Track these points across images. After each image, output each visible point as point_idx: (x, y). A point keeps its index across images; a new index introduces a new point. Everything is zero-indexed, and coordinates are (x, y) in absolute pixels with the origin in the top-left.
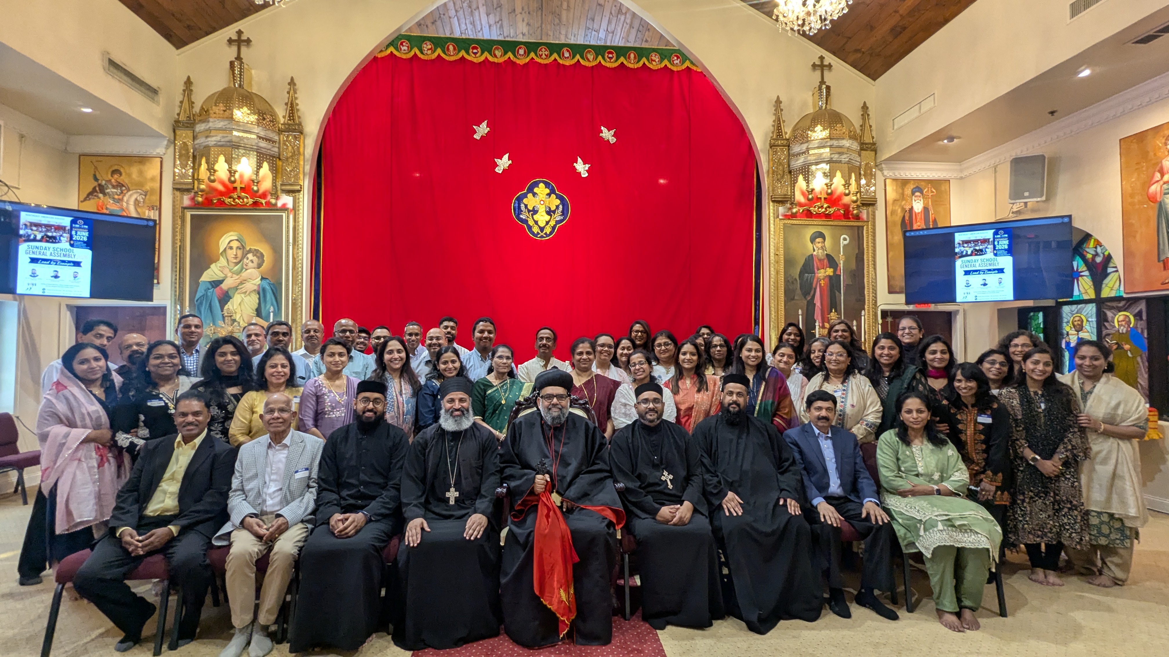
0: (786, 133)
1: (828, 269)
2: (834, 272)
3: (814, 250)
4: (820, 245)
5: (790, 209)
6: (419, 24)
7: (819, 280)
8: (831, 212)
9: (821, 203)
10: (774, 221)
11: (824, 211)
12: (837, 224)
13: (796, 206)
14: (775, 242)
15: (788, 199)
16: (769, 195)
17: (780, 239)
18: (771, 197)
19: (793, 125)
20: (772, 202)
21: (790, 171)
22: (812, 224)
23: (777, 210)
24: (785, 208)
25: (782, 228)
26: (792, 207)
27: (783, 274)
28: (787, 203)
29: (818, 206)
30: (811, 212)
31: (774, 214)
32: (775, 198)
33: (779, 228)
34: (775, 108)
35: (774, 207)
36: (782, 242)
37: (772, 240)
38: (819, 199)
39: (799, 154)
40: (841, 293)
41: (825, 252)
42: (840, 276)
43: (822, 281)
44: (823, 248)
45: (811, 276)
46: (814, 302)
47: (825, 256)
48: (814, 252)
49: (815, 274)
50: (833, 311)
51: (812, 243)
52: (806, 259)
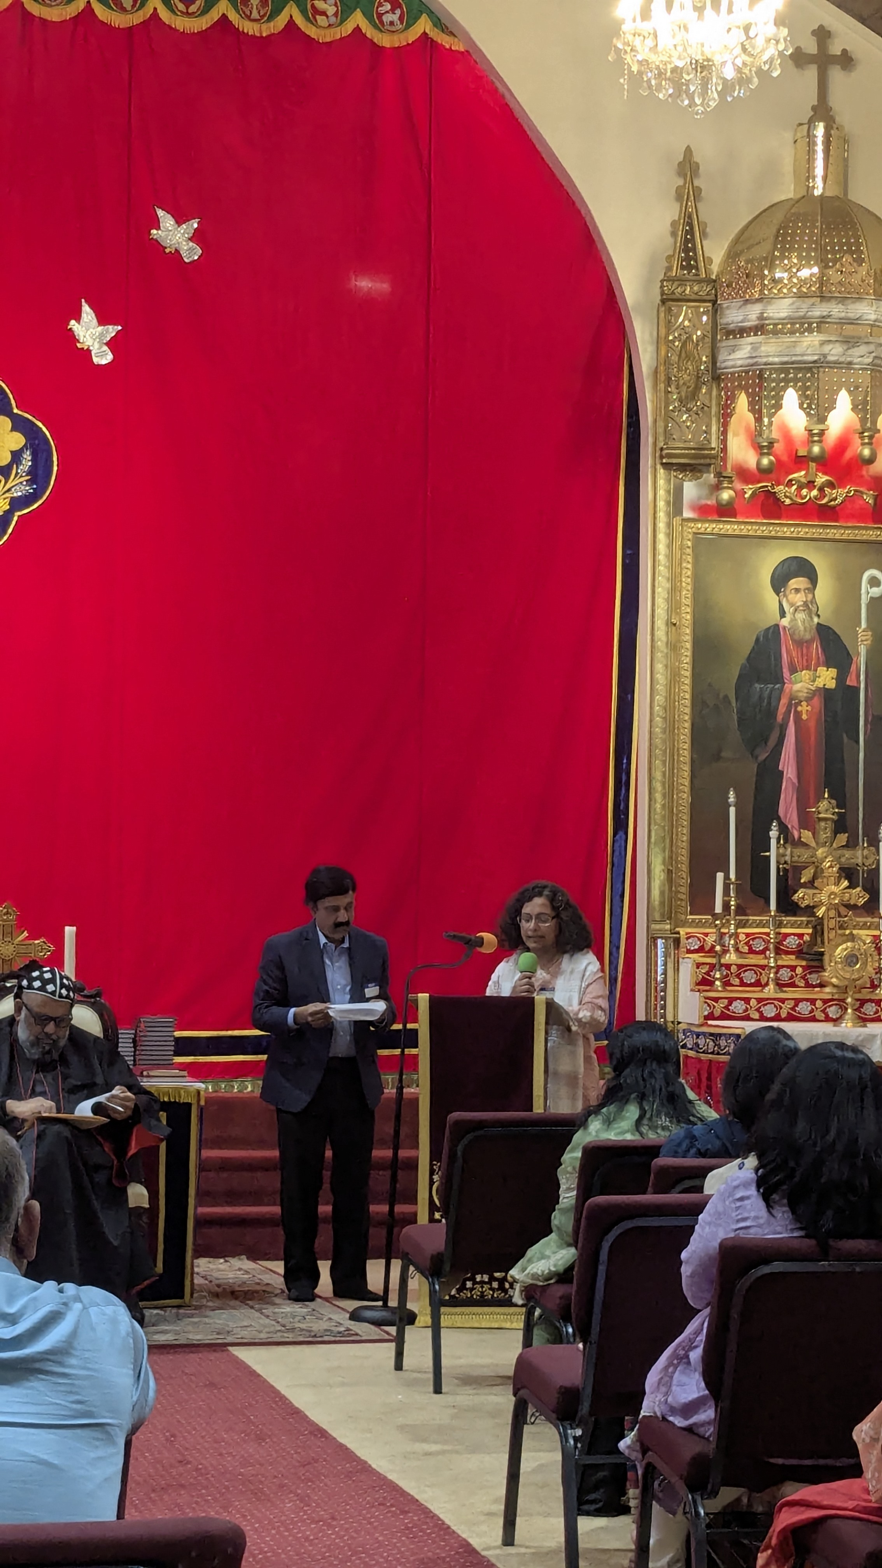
0: (708, 261)
1: (822, 670)
2: (841, 679)
3: (783, 614)
4: (799, 599)
5: (718, 487)
7: (794, 702)
8: (835, 499)
9: (806, 476)
10: (669, 525)
11: (816, 498)
12: (851, 537)
13: (731, 482)
14: (668, 585)
15: (708, 461)
16: (655, 444)
17: (684, 580)
18: (662, 449)
19: (732, 237)
20: (662, 464)
21: (717, 378)
22: (779, 534)
23: (678, 493)
24: (699, 486)
25: (689, 547)
26: (720, 483)
27: (688, 681)
28: (709, 472)
29: (798, 481)
30: (779, 500)
31: (668, 503)
32: (669, 456)
33: (682, 548)
34: (680, 182)
35: (669, 481)
36: (689, 588)
37: (660, 579)
38: (800, 462)
39: (742, 332)
40: (858, 742)
41: (816, 620)
42: (857, 689)
43: (804, 703)
44: (809, 607)
45: (773, 689)
46: (780, 768)
47: (814, 631)
48: (783, 620)
49: (784, 683)
50: (826, 796)
51: (777, 592)
52: (757, 640)
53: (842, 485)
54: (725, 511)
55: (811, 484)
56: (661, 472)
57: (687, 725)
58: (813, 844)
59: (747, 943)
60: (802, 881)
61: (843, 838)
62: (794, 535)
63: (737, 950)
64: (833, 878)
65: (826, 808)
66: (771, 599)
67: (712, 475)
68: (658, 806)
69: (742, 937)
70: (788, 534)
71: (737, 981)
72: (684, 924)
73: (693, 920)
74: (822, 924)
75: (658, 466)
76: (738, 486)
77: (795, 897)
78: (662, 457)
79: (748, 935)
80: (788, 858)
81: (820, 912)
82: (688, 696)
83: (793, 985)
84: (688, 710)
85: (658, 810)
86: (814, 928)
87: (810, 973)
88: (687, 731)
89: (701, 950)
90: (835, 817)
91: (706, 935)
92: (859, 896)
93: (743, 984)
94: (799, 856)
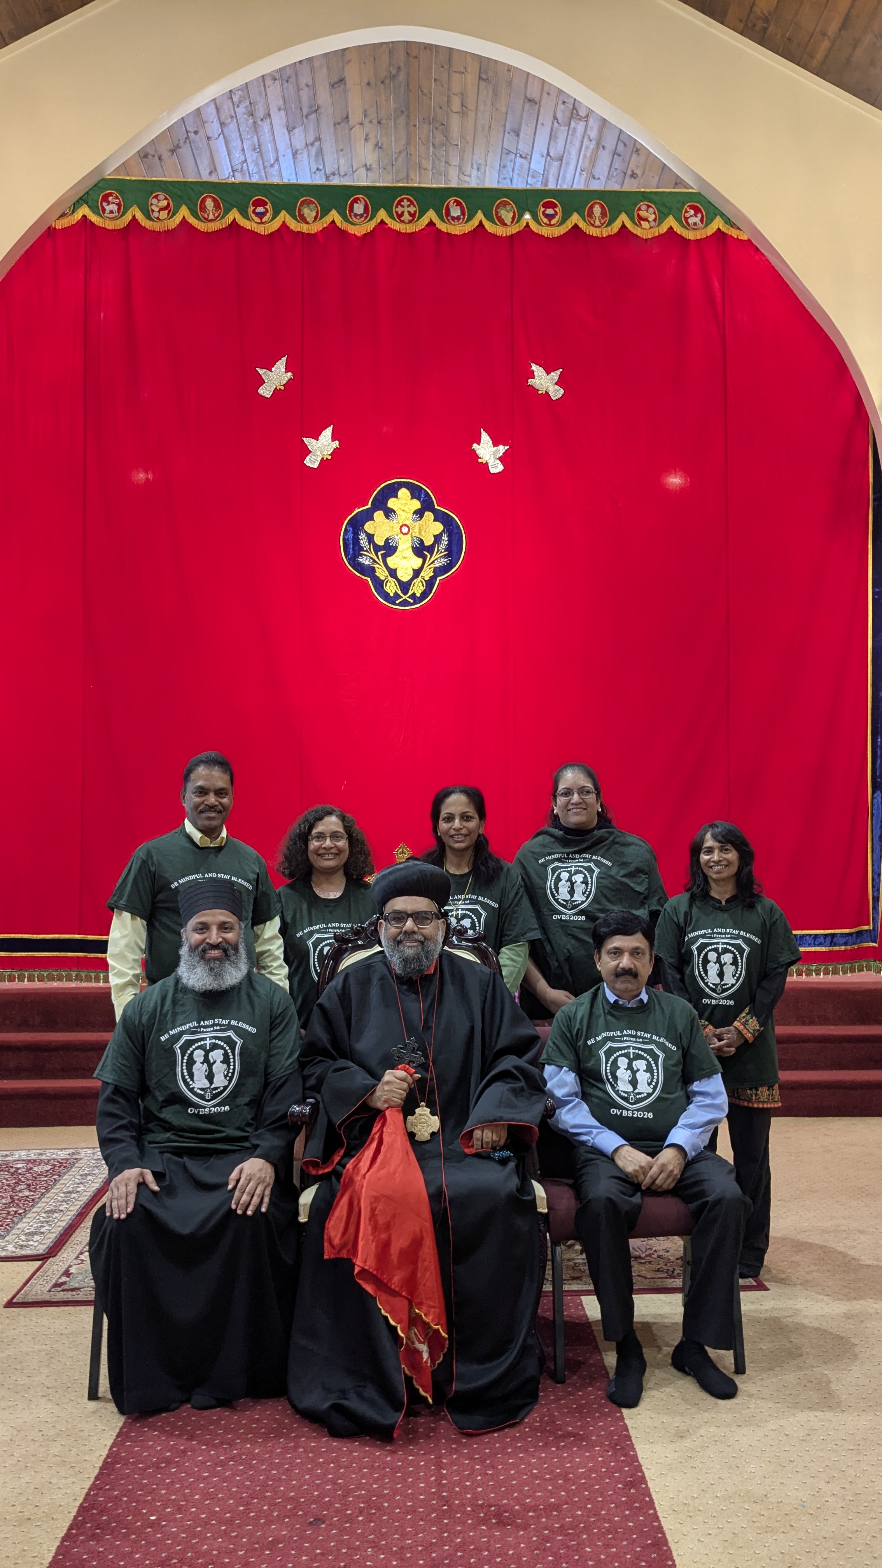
6: (143, 155)
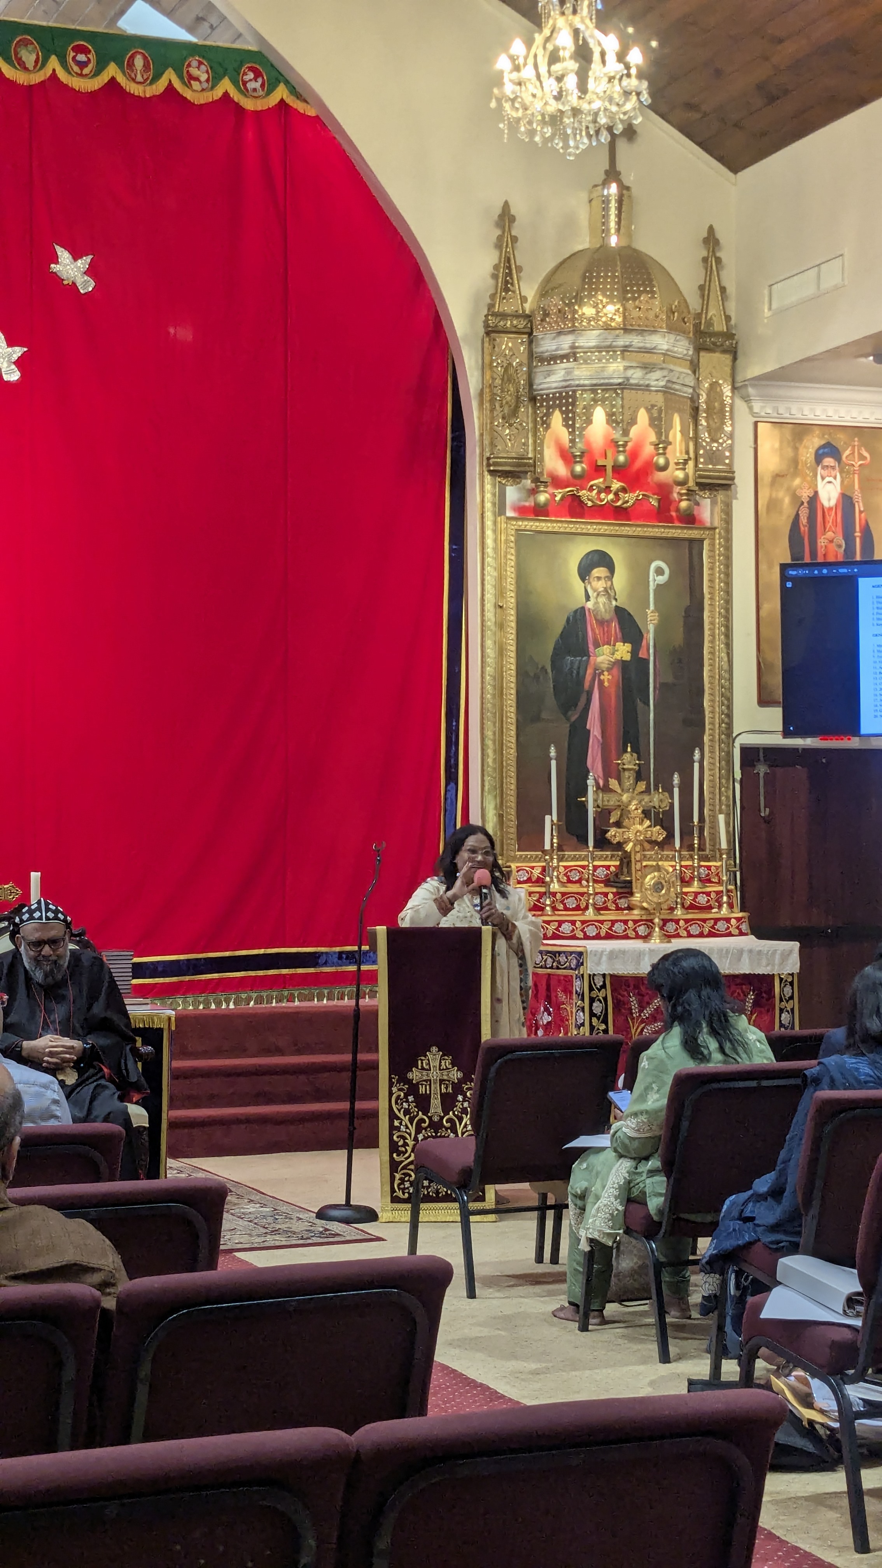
0: (524, 299)
1: (619, 645)
2: (634, 652)
3: (588, 598)
4: (600, 585)
5: (534, 492)
7: (597, 672)
8: (627, 502)
9: (605, 480)
10: (495, 523)
11: (612, 501)
12: (641, 534)
13: (546, 487)
14: (495, 574)
15: (527, 469)
16: (482, 455)
17: (508, 569)
18: (488, 459)
19: (540, 279)
20: (490, 471)
21: (533, 399)
22: (584, 531)
23: (502, 495)
24: (520, 489)
25: (512, 542)
26: (538, 487)
27: (513, 655)
28: (526, 478)
29: (598, 487)
30: (582, 502)
31: (494, 504)
32: (495, 464)
33: (507, 541)
34: (498, 232)
35: (494, 486)
36: (513, 576)
37: (488, 569)
38: (599, 470)
39: (554, 359)
40: (649, 705)
41: (614, 603)
42: (647, 661)
43: (606, 673)
44: (609, 592)
45: (580, 661)
46: (588, 727)
47: (613, 613)
48: (588, 602)
49: (589, 656)
50: (629, 749)
51: (583, 580)
52: (568, 619)
53: (633, 491)
54: (539, 511)
55: (608, 490)
56: (488, 478)
57: (513, 692)
58: (619, 791)
59: (565, 875)
60: (611, 821)
61: (642, 786)
62: (596, 532)
63: (559, 881)
64: (638, 819)
65: (629, 760)
66: (578, 586)
67: (529, 481)
68: (490, 761)
69: (562, 869)
70: (591, 531)
71: (561, 907)
72: (514, 859)
73: (521, 856)
74: (630, 857)
75: (486, 473)
76: (550, 490)
77: (608, 835)
78: (489, 465)
79: (566, 867)
80: (600, 802)
81: (629, 847)
82: (513, 667)
83: (606, 909)
84: (513, 679)
85: (491, 764)
86: (621, 860)
87: (620, 898)
88: (513, 697)
89: (529, 880)
90: (637, 768)
91: (533, 868)
92: (658, 833)
93: (566, 909)
94: (608, 801)
